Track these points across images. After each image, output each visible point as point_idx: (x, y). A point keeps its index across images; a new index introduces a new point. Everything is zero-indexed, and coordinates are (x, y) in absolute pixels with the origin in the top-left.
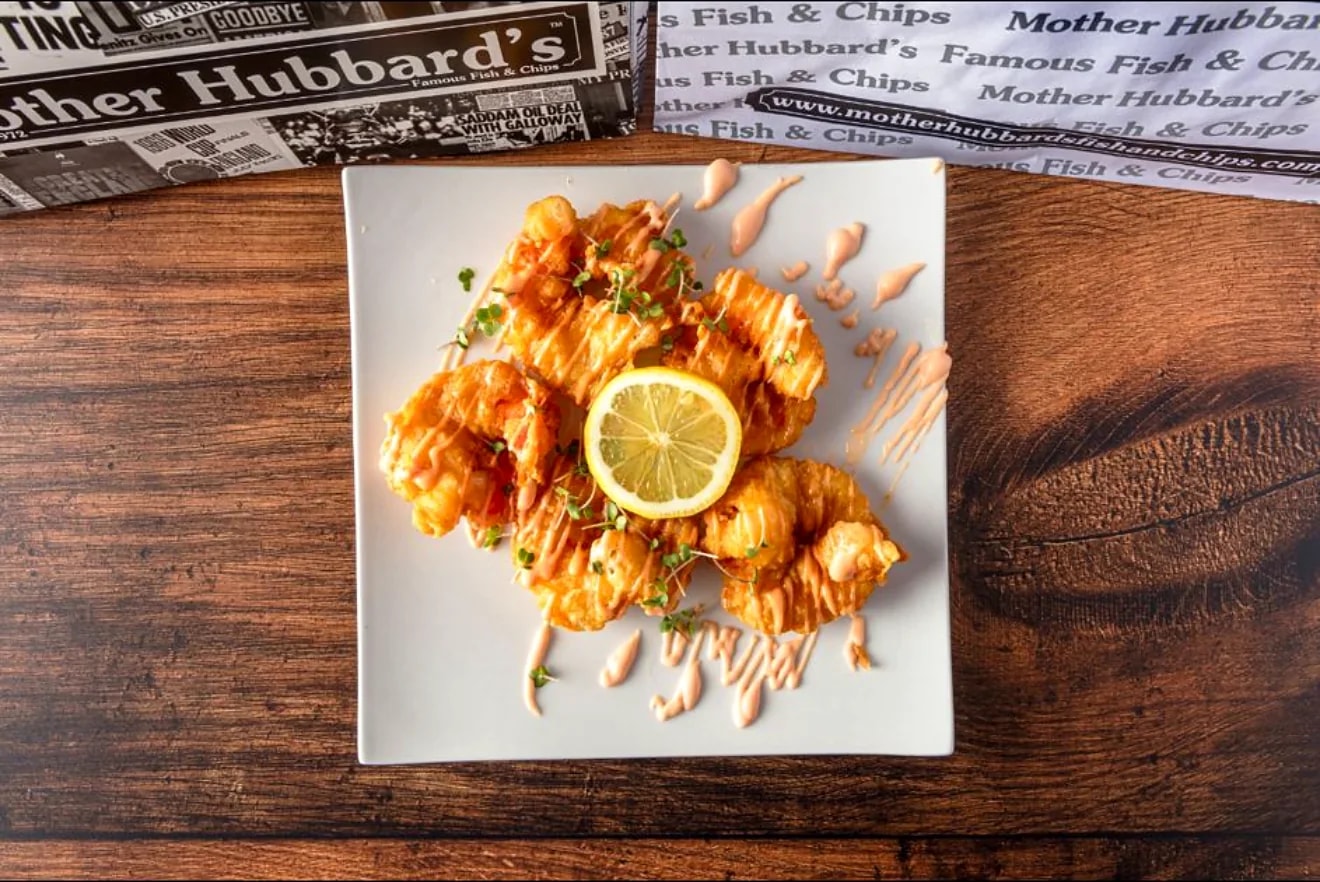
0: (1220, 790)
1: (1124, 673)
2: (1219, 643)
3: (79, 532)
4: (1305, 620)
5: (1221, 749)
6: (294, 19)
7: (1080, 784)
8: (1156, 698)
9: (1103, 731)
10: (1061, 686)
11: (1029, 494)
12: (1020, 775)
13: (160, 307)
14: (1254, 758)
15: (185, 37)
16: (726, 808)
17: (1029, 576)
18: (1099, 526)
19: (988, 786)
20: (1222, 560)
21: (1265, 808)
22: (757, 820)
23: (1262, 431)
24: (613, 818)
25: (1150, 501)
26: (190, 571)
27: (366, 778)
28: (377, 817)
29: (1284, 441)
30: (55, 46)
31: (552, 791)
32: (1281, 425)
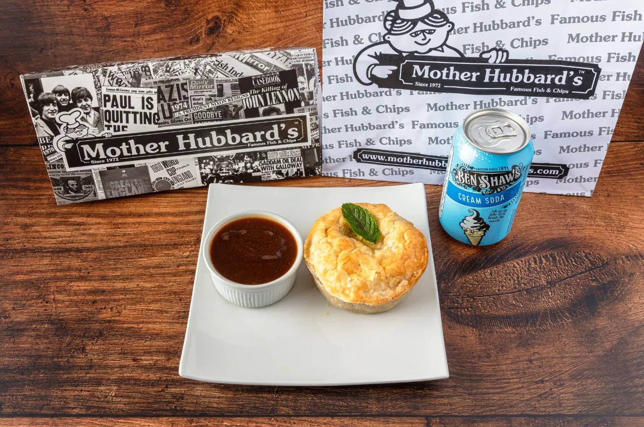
0: (578, 395)
1: (520, 346)
2: (560, 334)
3: (69, 295)
4: (597, 325)
5: (573, 377)
7: (509, 393)
8: (537, 356)
9: (515, 370)
10: (492, 351)
11: (465, 280)
12: (480, 388)
13: (121, 224)
14: (589, 381)
15: (184, 121)
17: (470, 309)
18: (497, 291)
19: (466, 393)
20: (553, 303)
21: (601, 404)
23: (558, 258)
24: (287, 407)
25: (516, 282)
26: (112, 309)
27: (173, 390)
28: (175, 407)
29: (568, 262)
30: (145, 123)
31: (259, 395)
32: (565, 256)
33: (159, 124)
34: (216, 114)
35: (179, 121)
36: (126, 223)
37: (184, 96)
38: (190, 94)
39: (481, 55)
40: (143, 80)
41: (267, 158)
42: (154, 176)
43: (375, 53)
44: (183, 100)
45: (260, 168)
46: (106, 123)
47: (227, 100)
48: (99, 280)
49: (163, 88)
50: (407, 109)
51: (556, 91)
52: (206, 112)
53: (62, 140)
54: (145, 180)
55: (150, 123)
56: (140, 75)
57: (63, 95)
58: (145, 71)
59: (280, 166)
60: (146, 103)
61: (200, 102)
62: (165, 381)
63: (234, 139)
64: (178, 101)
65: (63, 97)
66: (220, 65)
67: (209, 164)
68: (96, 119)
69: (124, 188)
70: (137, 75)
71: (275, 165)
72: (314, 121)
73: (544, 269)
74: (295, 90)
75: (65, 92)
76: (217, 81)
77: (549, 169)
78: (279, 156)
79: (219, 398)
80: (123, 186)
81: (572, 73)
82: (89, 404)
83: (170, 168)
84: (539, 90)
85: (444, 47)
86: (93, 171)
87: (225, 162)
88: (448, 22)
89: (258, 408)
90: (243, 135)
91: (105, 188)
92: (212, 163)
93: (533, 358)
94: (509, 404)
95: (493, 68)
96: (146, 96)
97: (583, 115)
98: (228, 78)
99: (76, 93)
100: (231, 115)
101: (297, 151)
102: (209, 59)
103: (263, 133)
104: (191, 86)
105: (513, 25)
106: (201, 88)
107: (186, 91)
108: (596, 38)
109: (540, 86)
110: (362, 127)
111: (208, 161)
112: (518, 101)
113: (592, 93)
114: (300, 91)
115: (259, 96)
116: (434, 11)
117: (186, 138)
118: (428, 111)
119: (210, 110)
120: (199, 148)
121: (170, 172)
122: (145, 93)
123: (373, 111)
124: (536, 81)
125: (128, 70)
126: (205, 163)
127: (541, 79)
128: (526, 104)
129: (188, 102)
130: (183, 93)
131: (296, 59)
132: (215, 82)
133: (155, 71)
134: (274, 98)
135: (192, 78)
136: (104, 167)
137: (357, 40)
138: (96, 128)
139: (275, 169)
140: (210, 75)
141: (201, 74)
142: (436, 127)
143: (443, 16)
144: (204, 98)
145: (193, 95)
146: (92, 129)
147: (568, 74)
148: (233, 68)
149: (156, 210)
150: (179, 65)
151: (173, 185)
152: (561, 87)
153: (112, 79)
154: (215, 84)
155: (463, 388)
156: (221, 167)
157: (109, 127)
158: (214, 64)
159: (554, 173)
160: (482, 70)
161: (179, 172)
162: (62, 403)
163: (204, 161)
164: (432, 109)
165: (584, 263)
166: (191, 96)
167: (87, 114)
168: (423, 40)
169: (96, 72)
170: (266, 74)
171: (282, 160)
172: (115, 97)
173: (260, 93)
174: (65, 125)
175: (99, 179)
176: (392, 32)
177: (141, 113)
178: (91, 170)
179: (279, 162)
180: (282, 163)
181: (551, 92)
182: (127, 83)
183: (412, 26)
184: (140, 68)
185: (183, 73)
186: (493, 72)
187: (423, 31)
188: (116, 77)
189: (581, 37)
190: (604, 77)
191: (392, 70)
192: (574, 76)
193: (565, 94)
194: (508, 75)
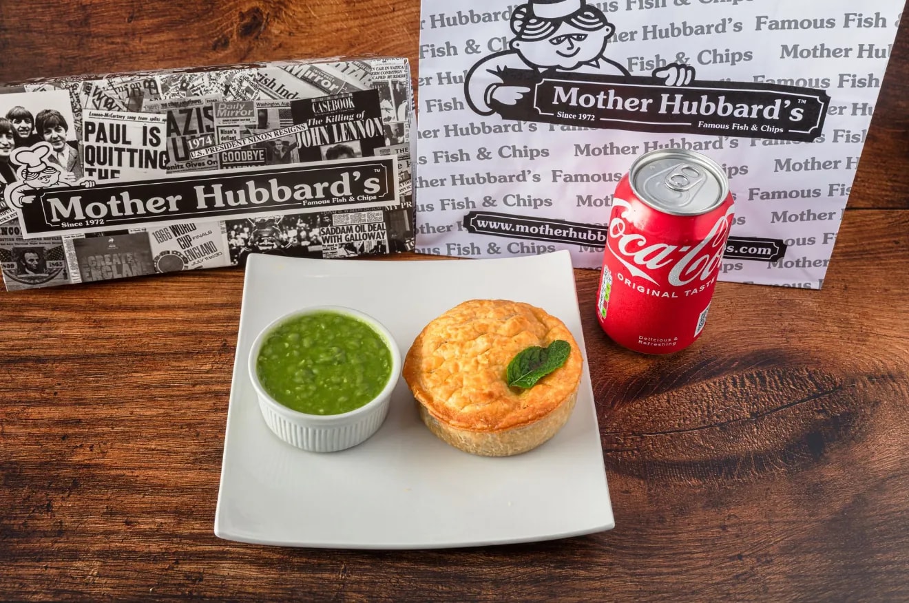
0: (792, 577)
1: (709, 506)
2: (768, 489)
3: (25, 426)
4: (822, 476)
5: (785, 551)
6: (258, 159)
7: (691, 572)
8: (733, 520)
9: (701, 540)
10: (667, 513)
11: (629, 410)
12: (649, 567)
13: (105, 321)
14: (809, 557)
15: (207, 165)
16: (440, 587)
17: (636, 452)
18: (676, 427)
19: (627, 574)
20: (759, 444)
21: (826, 589)
22: (462, 594)
23: (768, 379)
24: (360, 592)
25: (706, 413)
26: (91, 448)
27: (186, 568)
28: (190, 592)
29: (783, 384)
30: (147, 166)
31: (317, 576)
32: (779, 376)
33: (168, 168)
34: (256, 156)
35: (200, 164)
36: (112, 320)
37: (208, 127)
38: (216, 124)
39: (654, 73)
40: (146, 102)
41: (331, 223)
42: (157, 249)
43: (498, 67)
44: (205, 132)
45: (320, 239)
46: (87, 166)
47: (273, 133)
48: (71, 405)
49: (176, 114)
50: (545, 153)
51: (765, 128)
52: (240, 151)
53: (19, 189)
54: (143, 255)
55: (154, 166)
56: (141, 94)
57: (23, 121)
58: (150, 87)
59: (352, 236)
60: (149, 136)
61: (231, 135)
62: (174, 553)
63: (282, 194)
64: (198, 134)
65: (23, 124)
66: (263, 81)
67: (243, 232)
68: (72, 159)
69: (110, 266)
70: (137, 94)
71: (344, 235)
72: (405, 168)
73: (748, 394)
74: (376, 120)
75: (27, 117)
76: (258, 104)
77: (758, 246)
78: (350, 220)
79: (257, 579)
80: (110, 263)
81: (788, 103)
82: (59, 587)
83: (182, 236)
84: (740, 128)
85: (600, 60)
86: (64, 239)
87: (267, 229)
88: (606, 23)
89: (315, 594)
90: (296, 187)
91: (81, 266)
92: (247, 230)
93: (727, 523)
94: (690, 589)
95: (672, 93)
96: (149, 126)
97: (805, 166)
98: (275, 101)
99: (43, 119)
100: (278, 155)
101: (378, 214)
102: (246, 72)
103: (326, 184)
104: (219, 111)
105: (700, 30)
106: (234, 115)
107: (211, 118)
108: (821, 51)
109: (742, 121)
110: (477, 179)
111: (241, 226)
112: (710, 142)
113: (817, 133)
114: (384, 123)
115: (322, 128)
116: (585, 7)
117: (209, 190)
118: (576, 155)
119: (246, 148)
120: (228, 206)
121: (182, 243)
122: (149, 120)
123: (494, 155)
124: (736, 114)
125: (123, 85)
126: (236, 230)
127: (744, 110)
128: (721, 147)
129: (213, 135)
130: (206, 122)
131: (378, 73)
132: (255, 105)
133: (165, 88)
134: (344, 132)
135: (221, 100)
136: (81, 233)
137: (471, 47)
138: (72, 173)
139: (344, 241)
140: (248, 95)
141: (234, 93)
142: (588, 180)
143: (599, 14)
144: (238, 129)
145: (222, 125)
146: (65, 174)
147: (783, 104)
148: (283, 86)
149: (158, 301)
150: (201, 79)
151: (187, 262)
152: (772, 123)
153: (99, 99)
154: (256, 109)
155: (624, 566)
156: (261, 236)
157: (91, 172)
158: (254, 80)
159: (764, 253)
160: (656, 95)
161: (196, 243)
162: (17, 585)
163: (236, 227)
164: (582, 153)
165: (807, 387)
166: (218, 127)
167: (59, 151)
168: (569, 49)
169: (74, 87)
170: (332, 96)
171: (354, 227)
172: (102, 125)
173: (323, 124)
174: (24, 167)
175: (73, 252)
176: (523, 37)
177: (141, 151)
178: (60, 238)
179: (350, 230)
180: (355, 232)
181: (757, 130)
182: (121, 106)
183: (552, 28)
184: (142, 83)
185: (207, 91)
186: (671, 99)
187: (569, 36)
188: (105, 95)
189: (799, 49)
190: (835, 108)
191: (523, 94)
192: (791, 107)
193: (778, 133)
194: (695, 104)
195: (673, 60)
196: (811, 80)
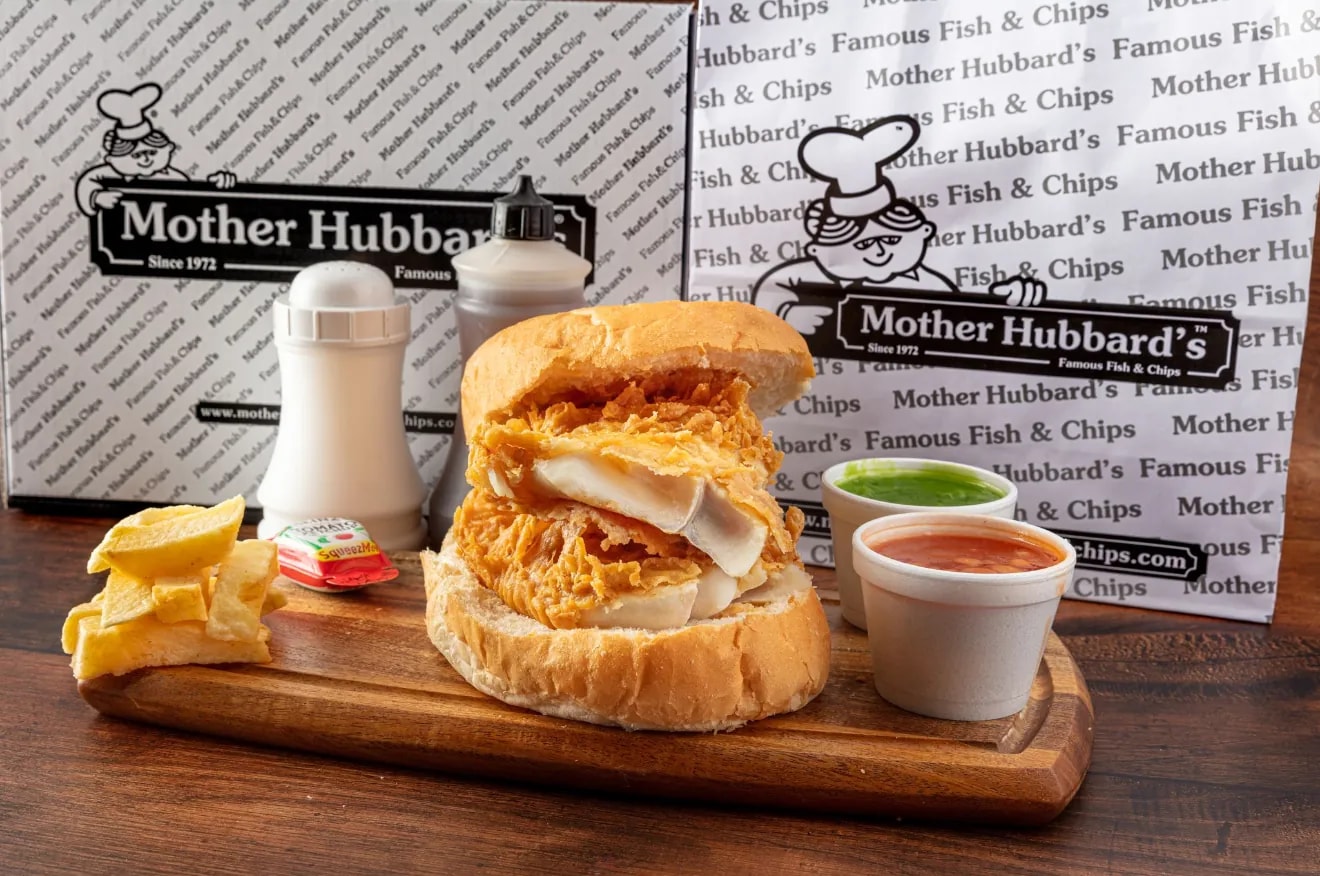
39: (991, 288)
43: (790, 280)
50: (855, 406)
51: (1153, 370)
77: (1165, 553)
81: (1182, 331)
84: (1118, 368)
85: (920, 271)
88: (924, 221)
95: (1019, 315)
97: (1217, 425)
105: (1050, 232)
108: (1217, 256)
109: (1119, 358)
112: (1078, 388)
113: (1229, 376)
116: (896, 201)
118: (897, 408)
124: (1110, 348)
127: (1120, 343)
128: (1093, 396)
137: (758, 255)
142: (914, 446)
143: (914, 210)
147: (1175, 334)
152: (1163, 362)
164: (904, 403)
168: (879, 255)
176: (821, 240)
181: (1142, 372)
183: (856, 229)
186: (1018, 324)
187: (878, 239)
189: (1187, 255)
190: (1249, 338)
191: (823, 317)
192: (1187, 338)
193: (1173, 377)
194: (1051, 333)
195: (1016, 271)
196: (1209, 298)
